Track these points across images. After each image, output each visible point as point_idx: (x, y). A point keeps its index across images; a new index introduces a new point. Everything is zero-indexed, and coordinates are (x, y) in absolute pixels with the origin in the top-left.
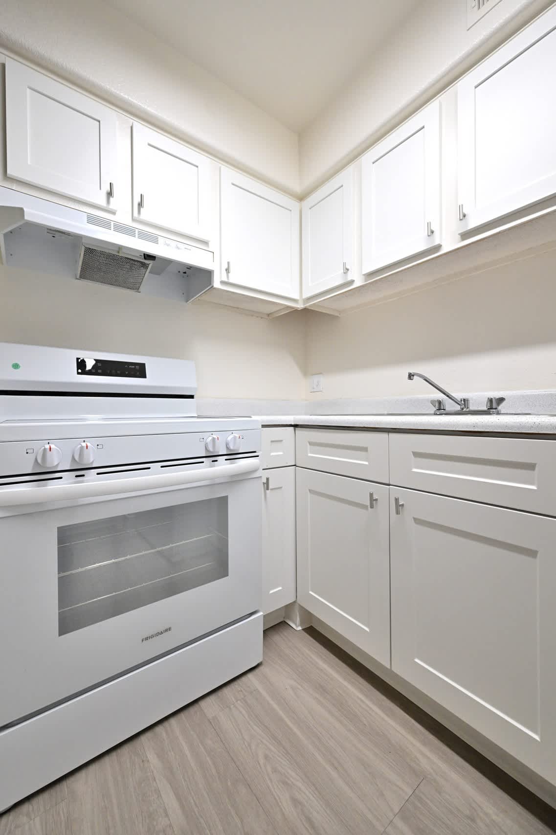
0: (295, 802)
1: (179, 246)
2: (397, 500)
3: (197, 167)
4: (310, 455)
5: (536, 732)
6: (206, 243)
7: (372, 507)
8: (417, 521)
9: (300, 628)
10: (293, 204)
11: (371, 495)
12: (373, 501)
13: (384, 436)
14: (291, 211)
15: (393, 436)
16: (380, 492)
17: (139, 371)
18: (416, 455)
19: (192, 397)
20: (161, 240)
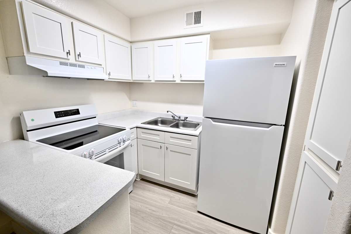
0: (149, 209)
1: (92, 68)
2: (167, 147)
3: (97, 36)
4: (142, 135)
5: (188, 182)
6: (101, 65)
7: (161, 149)
8: (171, 151)
9: (139, 180)
10: (129, 45)
11: (161, 146)
12: (161, 147)
13: (164, 132)
14: (128, 47)
15: (165, 133)
16: (162, 145)
17: (77, 112)
18: (171, 137)
19: (95, 117)
20: (86, 66)
